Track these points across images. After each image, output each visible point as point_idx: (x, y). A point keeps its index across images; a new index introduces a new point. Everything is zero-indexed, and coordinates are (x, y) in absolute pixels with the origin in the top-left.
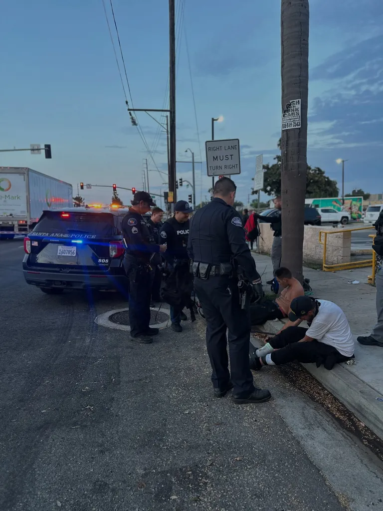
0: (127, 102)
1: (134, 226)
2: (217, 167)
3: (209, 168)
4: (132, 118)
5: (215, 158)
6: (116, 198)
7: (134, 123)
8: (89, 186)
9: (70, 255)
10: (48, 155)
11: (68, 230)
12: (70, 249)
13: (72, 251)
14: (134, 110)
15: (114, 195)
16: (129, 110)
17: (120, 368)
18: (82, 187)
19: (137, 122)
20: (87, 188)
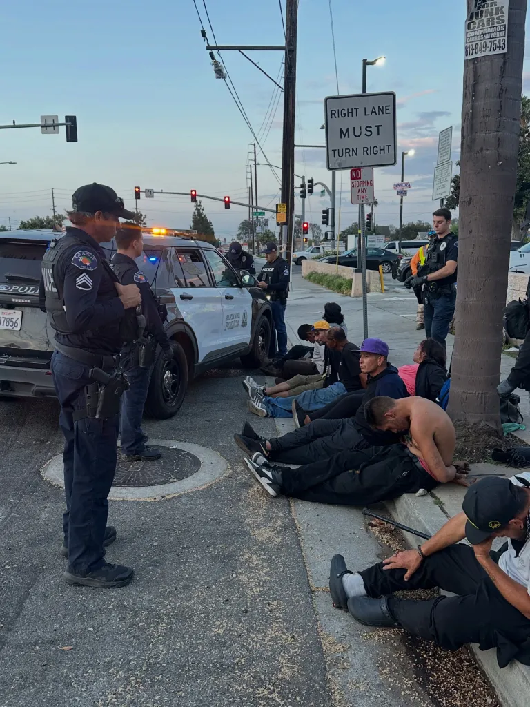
0: (203, 33)
1: (87, 272)
2: (347, 151)
3: (331, 153)
4: (216, 64)
5: (344, 133)
6: (200, 214)
7: (220, 73)
8: (150, 193)
9: (10, 328)
10: (72, 136)
11: (7, 277)
12: (10, 316)
13: (14, 320)
14: (218, 48)
15: (197, 209)
16: (209, 48)
17: (27, 605)
18: (138, 195)
19: (225, 72)
20: (147, 196)
